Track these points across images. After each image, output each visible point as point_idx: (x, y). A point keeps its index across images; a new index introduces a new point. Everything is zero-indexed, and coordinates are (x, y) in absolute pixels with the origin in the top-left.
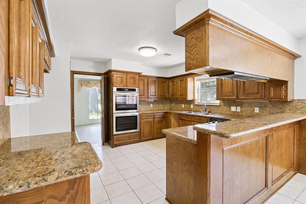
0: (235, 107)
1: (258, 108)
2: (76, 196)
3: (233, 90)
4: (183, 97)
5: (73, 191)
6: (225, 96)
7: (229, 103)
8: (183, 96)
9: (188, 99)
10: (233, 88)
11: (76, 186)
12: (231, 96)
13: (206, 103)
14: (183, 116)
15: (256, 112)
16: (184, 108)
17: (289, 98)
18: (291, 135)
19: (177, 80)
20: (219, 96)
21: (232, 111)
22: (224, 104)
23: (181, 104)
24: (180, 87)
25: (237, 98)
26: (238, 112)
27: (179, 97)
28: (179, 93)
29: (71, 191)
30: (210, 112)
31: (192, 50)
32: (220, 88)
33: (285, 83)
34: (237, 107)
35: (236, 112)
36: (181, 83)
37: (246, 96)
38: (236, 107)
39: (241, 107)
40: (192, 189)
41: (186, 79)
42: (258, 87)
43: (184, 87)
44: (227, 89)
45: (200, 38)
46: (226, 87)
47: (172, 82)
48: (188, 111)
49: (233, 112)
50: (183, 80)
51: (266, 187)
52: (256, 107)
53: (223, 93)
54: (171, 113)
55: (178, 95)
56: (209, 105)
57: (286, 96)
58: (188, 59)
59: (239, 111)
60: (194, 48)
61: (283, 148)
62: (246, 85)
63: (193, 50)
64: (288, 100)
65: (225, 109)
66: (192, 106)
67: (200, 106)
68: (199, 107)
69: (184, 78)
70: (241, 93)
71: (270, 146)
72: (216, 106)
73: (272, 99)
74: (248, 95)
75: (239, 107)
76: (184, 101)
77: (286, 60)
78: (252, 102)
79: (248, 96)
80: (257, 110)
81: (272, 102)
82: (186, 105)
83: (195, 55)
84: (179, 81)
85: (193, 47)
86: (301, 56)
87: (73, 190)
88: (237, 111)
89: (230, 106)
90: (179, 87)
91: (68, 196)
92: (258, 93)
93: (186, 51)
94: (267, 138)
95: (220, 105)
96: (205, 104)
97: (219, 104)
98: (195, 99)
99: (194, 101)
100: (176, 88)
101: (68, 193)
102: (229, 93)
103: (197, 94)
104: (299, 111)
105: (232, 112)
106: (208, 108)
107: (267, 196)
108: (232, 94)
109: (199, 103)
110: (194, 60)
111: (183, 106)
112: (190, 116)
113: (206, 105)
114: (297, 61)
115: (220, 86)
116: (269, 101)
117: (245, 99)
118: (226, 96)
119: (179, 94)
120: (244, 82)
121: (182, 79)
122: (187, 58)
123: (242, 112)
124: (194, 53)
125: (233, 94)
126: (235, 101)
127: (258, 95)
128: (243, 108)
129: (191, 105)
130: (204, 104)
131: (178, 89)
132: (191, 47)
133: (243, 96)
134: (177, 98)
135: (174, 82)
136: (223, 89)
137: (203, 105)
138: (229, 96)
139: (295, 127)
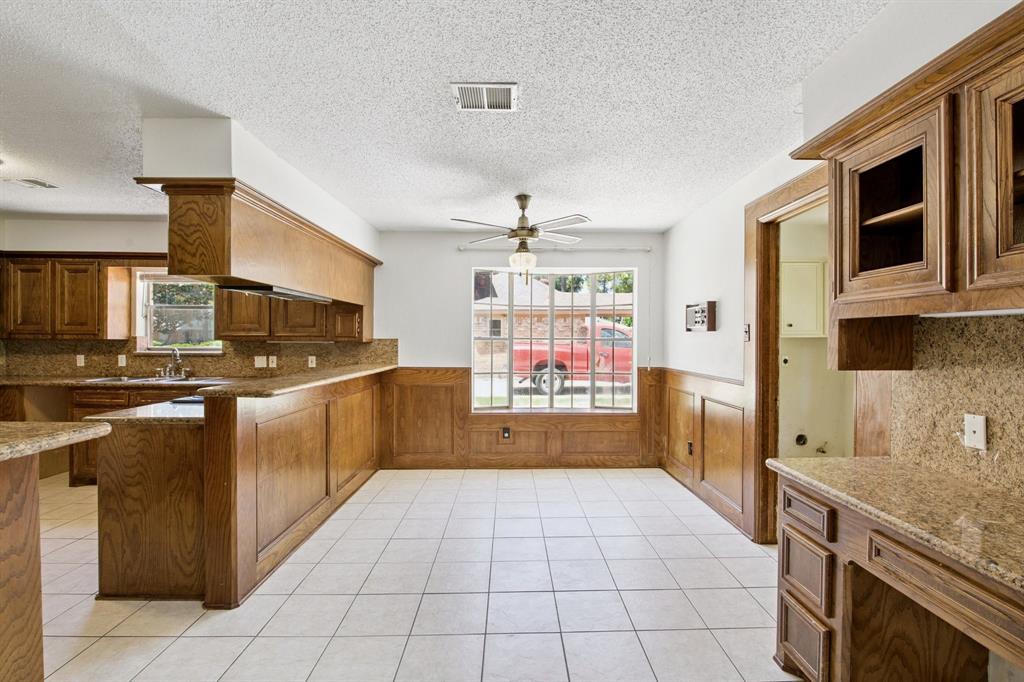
0: (265, 358)
1: (314, 358)
2: (23, 503)
3: (259, 316)
4: (85, 328)
5: (20, 495)
6: (239, 330)
7: (249, 347)
8: (82, 324)
9: (109, 338)
10: (260, 311)
11: (23, 486)
12: (256, 330)
13: (179, 350)
14: (90, 394)
15: (310, 366)
16: (86, 367)
17: (366, 337)
18: (368, 403)
19: (53, 266)
20: (221, 329)
21: (256, 366)
22: (235, 350)
23: (68, 353)
24: (72, 293)
25: (270, 335)
26: (273, 369)
27: (65, 328)
28: (63, 316)
29: (15, 495)
30: (190, 375)
31: (188, 233)
32: (225, 308)
33: (358, 309)
34: (271, 357)
35: (267, 369)
36: (73, 280)
37: (291, 331)
38: (268, 358)
39: (279, 358)
40: (190, 524)
41: (99, 271)
42: (315, 312)
43: (92, 298)
44: (244, 313)
45: (210, 217)
46: (244, 305)
47: (22, 271)
48: (107, 376)
49: (260, 369)
50: (85, 271)
51: (327, 494)
52: (311, 355)
53: (234, 320)
54: (26, 389)
55: (58, 322)
56: (189, 356)
57: (361, 333)
58: (178, 249)
59: (275, 366)
60: (195, 232)
61: (355, 425)
62: (291, 308)
63: (192, 234)
64: (364, 341)
65: (236, 363)
66: (122, 360)
67: (156, 359)
68: (153, 361)
69: (92, 264)
70: (280, 324)
71: (332, 420)
72: (211, 356)
73: (339, 339)
74: (293, 328)
75: (275, 357)
76: (86, 344)
77: (360, 266)
78: (304, 345)
79: (294, 332)
80: (312, 362)
81: (340, 345)
82: (95, 358)
83: (198, 246)
84: (66, 273)
85: (192, 229)
86: (382, 263)
87: (17, 493)
88: (270, 366)
89: (250, 356)
90: (63, 293)
91: (10, 505)
92: (314, 326)
93: (171, 230)
94: (327, 406)
95: (224, 355)
96: (178, 352)
97: (221, 352)
98: (135, 338)
99: (131, 344)
100: (48, 295)
101: (10, 498)
102: (251, 323)
103: (144, 320)
104: (380, 360)
105: (256, 369)
106: (187, 362)
107: (330, 512)
108: (257, 326)
109: (149, 349)
110: (194, 255)
111: (81, 360)
112: (122, 391)
113: (181, 355)
114: (377, 270)
115: (225, 303)
116: (336, 342)
117: (288, 338)
118: (244, 330)
119: (62, 319)
120: (286, 301)
121: (83, 267)
122: (174, 247)
123: (279, 367)
124: (195, 241)
125: (260, 326)
126: (265, 341)
127: (314, 329)
128: (284, 359)
129: (120, 357)
130: (171, 352)
131: (58, 301)
132: (188, 227)
133: (285, 331)
134: (54, 334)
135: (39, 271)
136: (236, 310)
137: (169, 355)
138: (250, 330)
139: (375, 387)
